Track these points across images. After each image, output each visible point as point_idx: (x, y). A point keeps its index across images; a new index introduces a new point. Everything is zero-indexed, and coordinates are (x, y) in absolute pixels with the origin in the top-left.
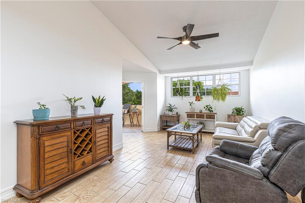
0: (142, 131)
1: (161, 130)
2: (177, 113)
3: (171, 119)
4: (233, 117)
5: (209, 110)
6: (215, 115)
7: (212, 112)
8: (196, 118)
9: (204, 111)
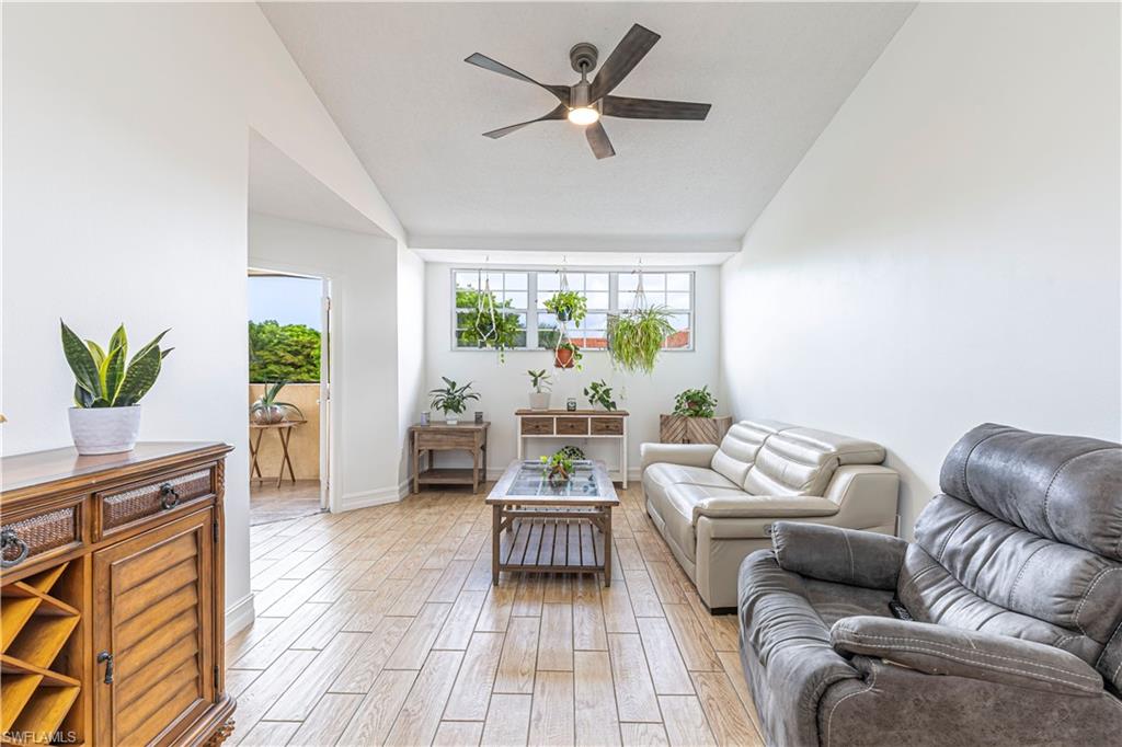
1: (412, 491)
2: (479, 418)
3: (458, 444)
4: (678, 423)
5: (601, 399)
6: (625, 418)
7: (612, 409)
8: (558, 433)
9: (584, 405)
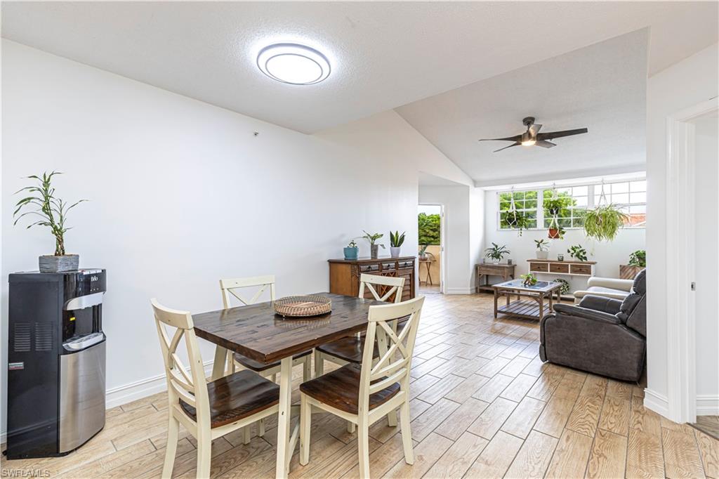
0: (442, 293)
1: (477, 292)
2: (510, 262)
3: (498, 273)
4: (630, 270)
5: (578, 255)
6: (592, 266)
7: (584, 261)
8: (551, 271)
9: (568, 258)
